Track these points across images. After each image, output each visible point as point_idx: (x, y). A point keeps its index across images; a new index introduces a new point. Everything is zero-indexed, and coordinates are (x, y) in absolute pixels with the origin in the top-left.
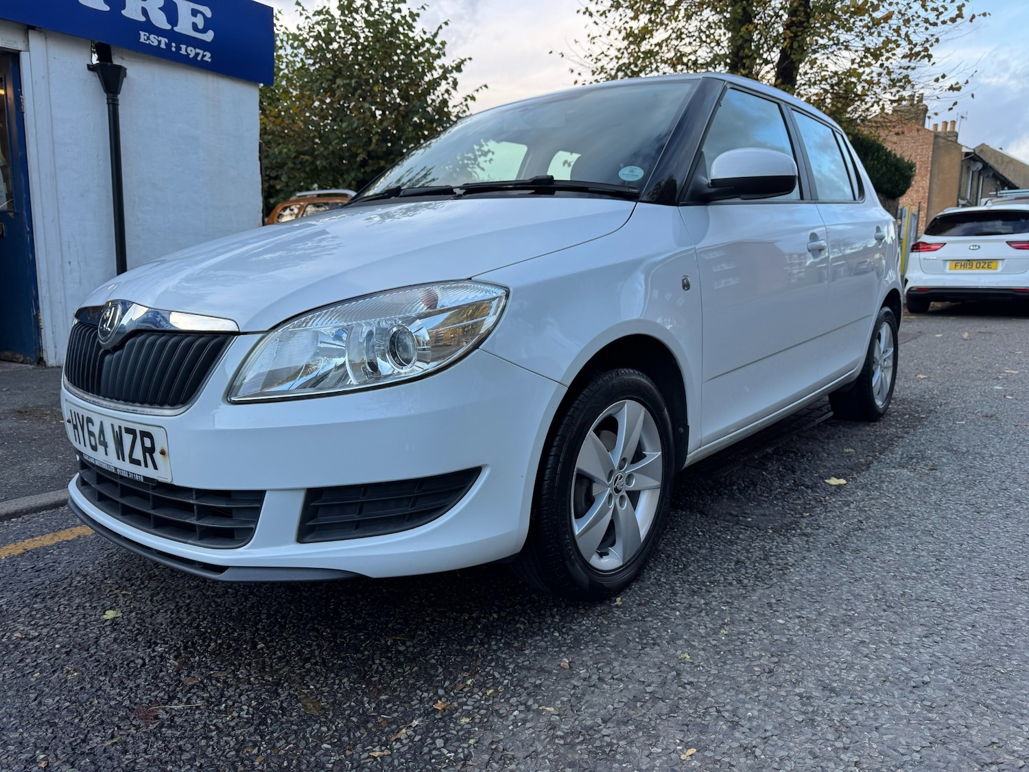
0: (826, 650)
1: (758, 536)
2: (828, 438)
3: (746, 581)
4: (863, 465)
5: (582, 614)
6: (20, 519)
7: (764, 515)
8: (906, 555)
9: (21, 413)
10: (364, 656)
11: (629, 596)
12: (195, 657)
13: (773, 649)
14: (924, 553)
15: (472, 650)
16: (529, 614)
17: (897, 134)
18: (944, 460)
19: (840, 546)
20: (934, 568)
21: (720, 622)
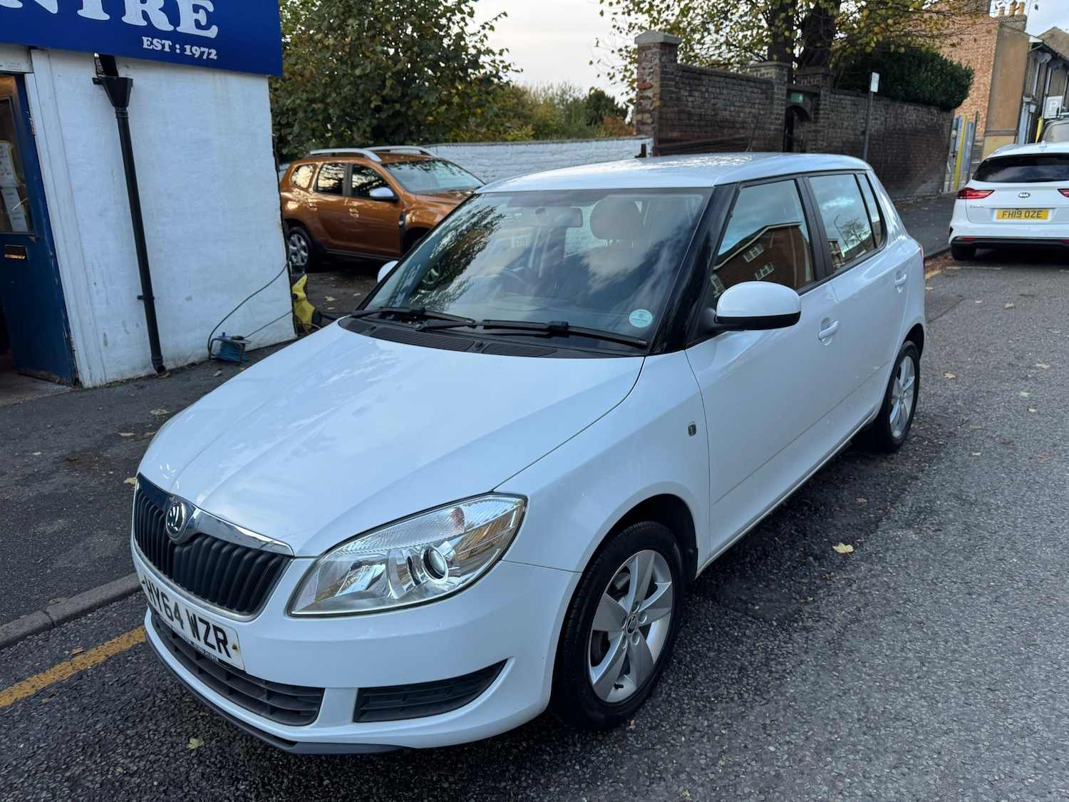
0: (807, 786)
1: (763, 632)
2: (844, 481)
3: (746, 695)
4: (872, 523)
5: (600, 742)
6: (95, 614)
7: (770, 600)
8: (895, 658)
9: (71, 461)
10: (414, 794)
11: (642, 717)
12: (272, 797)
13: (762, 785)
14: (910, 655)
15: (505, 788)
16: (554, 741)
17: (953, 45)
18: (951, 516)
19: (836, 646)
20: (916, 675)
21: (719, 750)
